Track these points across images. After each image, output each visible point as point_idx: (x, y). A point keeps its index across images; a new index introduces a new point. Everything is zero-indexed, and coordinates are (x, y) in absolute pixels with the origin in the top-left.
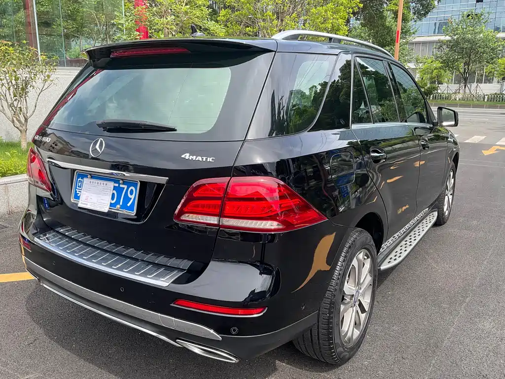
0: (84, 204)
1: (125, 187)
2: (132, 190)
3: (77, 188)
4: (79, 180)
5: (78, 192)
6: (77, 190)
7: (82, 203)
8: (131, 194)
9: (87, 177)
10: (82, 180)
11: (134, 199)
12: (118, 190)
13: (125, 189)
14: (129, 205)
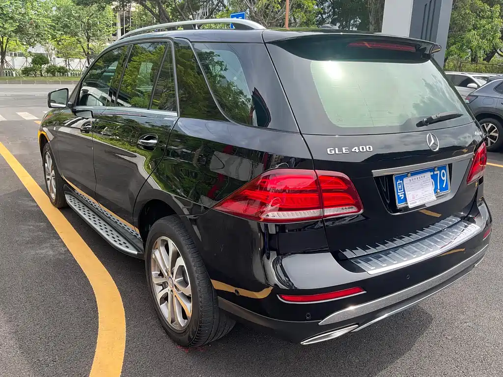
0: (413, 203)
1: (438, 172)
2: (443, 173)
3: (399, 191)
4: (398, 183)
5: (400, 196)
6: (399, 194)
7: (410, 204)
8: (444, 176)
9: (407, 176)
10: (401, 182)
11: (447, 179)
12: (434, 177)
13: (439, 175)
14: (444, 186)
